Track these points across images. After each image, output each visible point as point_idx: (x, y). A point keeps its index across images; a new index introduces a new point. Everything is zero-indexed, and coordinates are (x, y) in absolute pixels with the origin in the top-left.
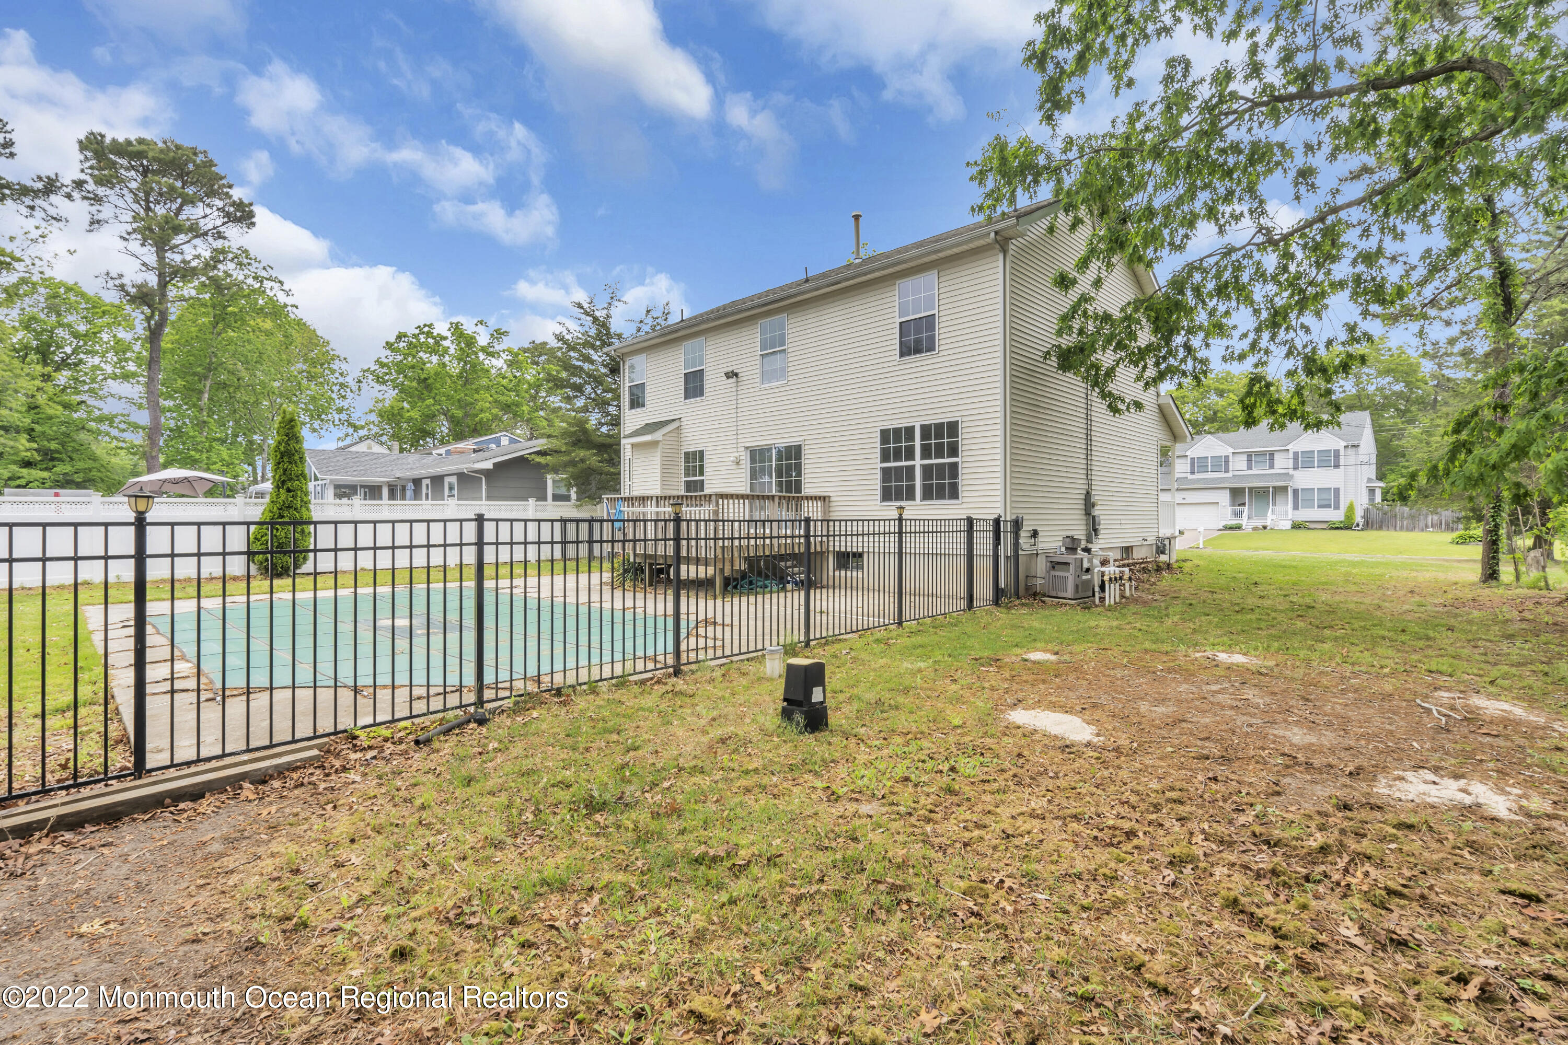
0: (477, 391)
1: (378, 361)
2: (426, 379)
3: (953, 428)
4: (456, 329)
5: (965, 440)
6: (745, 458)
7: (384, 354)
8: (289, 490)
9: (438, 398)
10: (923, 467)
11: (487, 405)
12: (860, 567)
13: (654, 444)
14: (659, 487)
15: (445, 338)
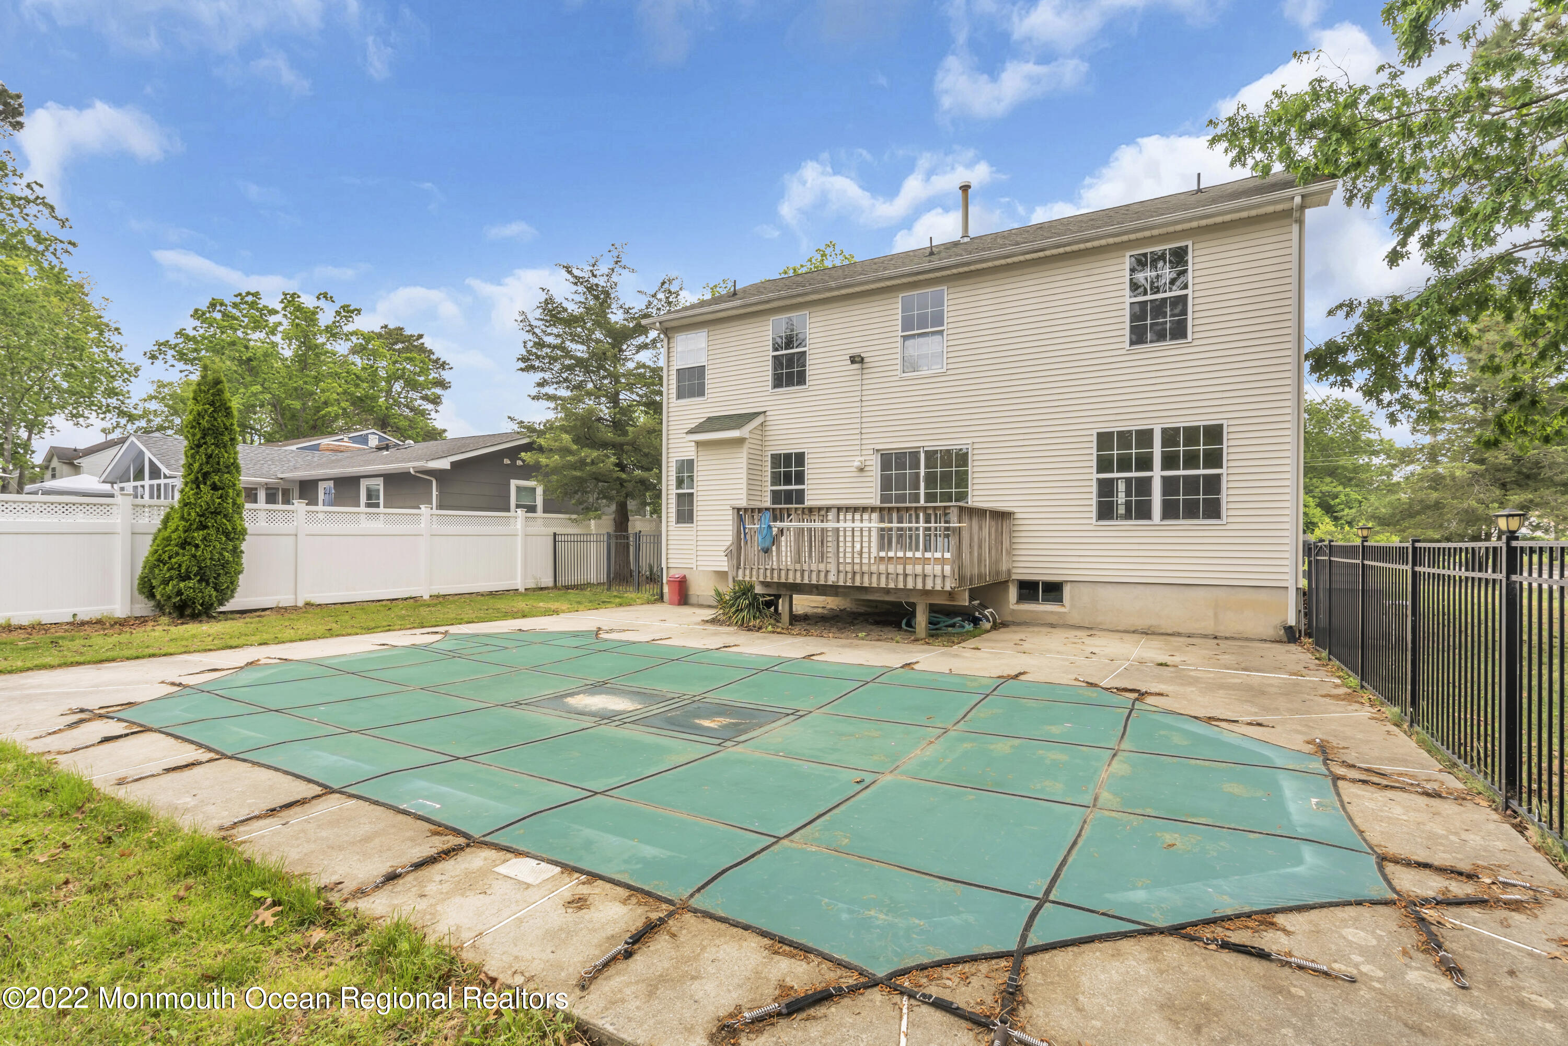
0: (317, 380)
1: (181, 333)
2: (250, 359)
3: (1214, 433)
4: (290, 300)
5: (1230, 447)
6: (875, 464)
7: (190, 325)
8: (215, 487)
9: (267, 384)
10: (1164, 479)
11: (335, 396)
12: (1059, 600)
13: (740, 441)
14: (744, 496)
15: (273, 312)
